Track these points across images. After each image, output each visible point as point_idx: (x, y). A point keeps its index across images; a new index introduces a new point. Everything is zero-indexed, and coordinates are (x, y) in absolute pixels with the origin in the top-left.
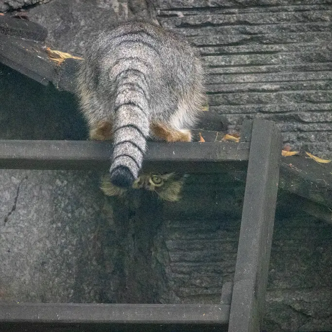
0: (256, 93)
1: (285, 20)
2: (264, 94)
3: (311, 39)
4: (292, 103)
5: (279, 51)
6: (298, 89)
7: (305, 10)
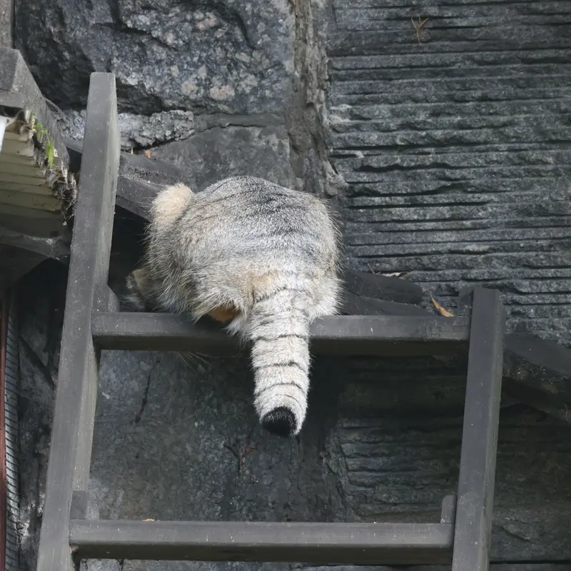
0: (458, 255)
1: (497, 161)
2: (469, 257)
3: (530, 187)
4: (505, 268)
5: (488, 202)
6: (513, 251)
7: (521, 150)
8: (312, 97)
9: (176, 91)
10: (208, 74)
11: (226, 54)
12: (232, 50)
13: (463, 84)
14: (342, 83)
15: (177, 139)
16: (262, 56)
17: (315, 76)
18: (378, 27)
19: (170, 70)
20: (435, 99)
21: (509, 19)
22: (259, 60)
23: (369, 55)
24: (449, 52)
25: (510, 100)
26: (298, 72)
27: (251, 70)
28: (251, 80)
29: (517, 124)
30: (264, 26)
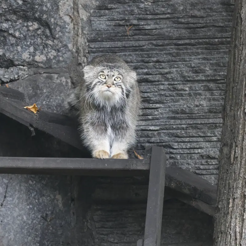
0: (145, 132)
1: (163, 90)
2: (151, 132)
3: (178, 101)
4: (167, 137)
5: (159, 108)
6: (170, 130)
7: (174, 85)
8: (81, 61)
9: (20, 58)
10: (34, 50)
11: (42, 41)
12: (45, 39)
13: (148, 55)
14: (94, 54)
15: (20, 79)
16: (58, 42)
17: (82, 51)
18: (110, 29)
19: (17, 48)
20: (136, 62)
21: (169, 26)
22: (57, 44)
23: (106, 42)
24: (142, 40)
25: (170, 62)
26: (74, 49)
27: (53, 48)
28: (53, 53)
29: (172, 73)
30: (59, 28)
